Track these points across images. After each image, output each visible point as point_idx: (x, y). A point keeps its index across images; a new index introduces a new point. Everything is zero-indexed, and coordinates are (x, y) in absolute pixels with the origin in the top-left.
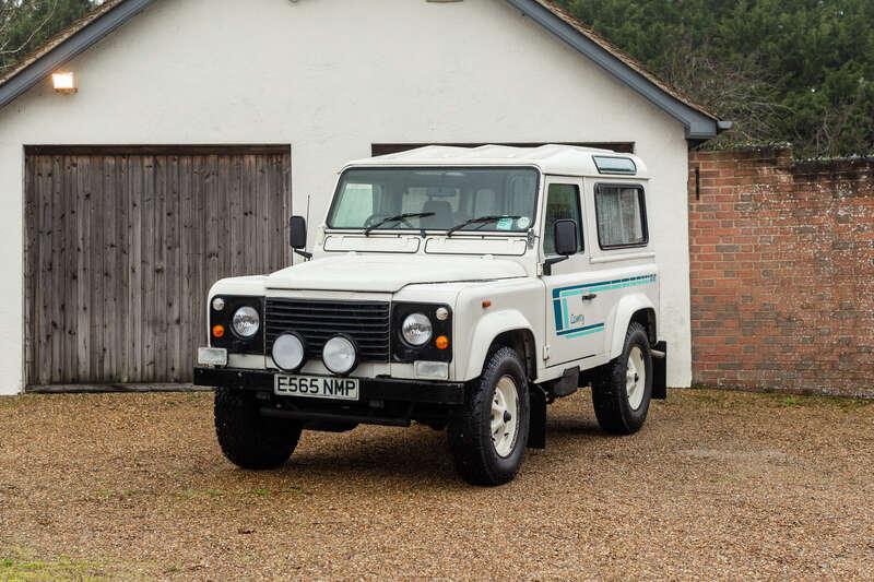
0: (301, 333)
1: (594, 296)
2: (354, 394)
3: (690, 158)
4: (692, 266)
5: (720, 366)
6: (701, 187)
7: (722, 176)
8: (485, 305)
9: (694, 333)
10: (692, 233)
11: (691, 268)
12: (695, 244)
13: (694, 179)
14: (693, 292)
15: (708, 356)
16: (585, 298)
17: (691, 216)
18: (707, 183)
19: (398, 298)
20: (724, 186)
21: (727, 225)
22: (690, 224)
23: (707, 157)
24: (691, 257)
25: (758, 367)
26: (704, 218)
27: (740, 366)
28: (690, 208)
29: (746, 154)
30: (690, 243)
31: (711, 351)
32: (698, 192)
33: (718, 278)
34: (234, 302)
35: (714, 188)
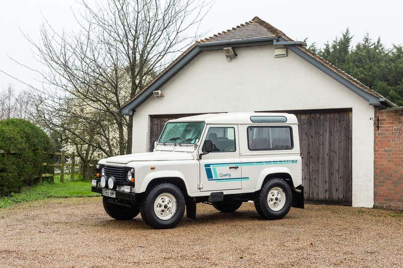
0: (115, 177)
1: (238, 167)
2: (114, 196)
3: (375, 113)
4: (375, 158)
5: (385, 200)
6: (380, 125)
7: (388, 121)
8: (153, 169)
9: (375, 186)
10: (375, 144)
11: (374, 158)
12: (377, 149)
13: (377, 122)
14: (375, 168)
15: (381, 196)
16: (230, 168)
17: (375, 137)
18: (381, 123)
19: (127, 165)
20: (388, 125)
21: (389, 141)
22: (375, 141)
23: (382, 113)
24: (375, 154)
25: (399, 201)
26: (381, 138)
27: (392, 200)
28: (375, 134)
29: (396, 111)
30: (375, 148)
31: (381, 193)
32: (378, 127)
33: (385, 163)
34: (102, 166)
35: (384, 126)
